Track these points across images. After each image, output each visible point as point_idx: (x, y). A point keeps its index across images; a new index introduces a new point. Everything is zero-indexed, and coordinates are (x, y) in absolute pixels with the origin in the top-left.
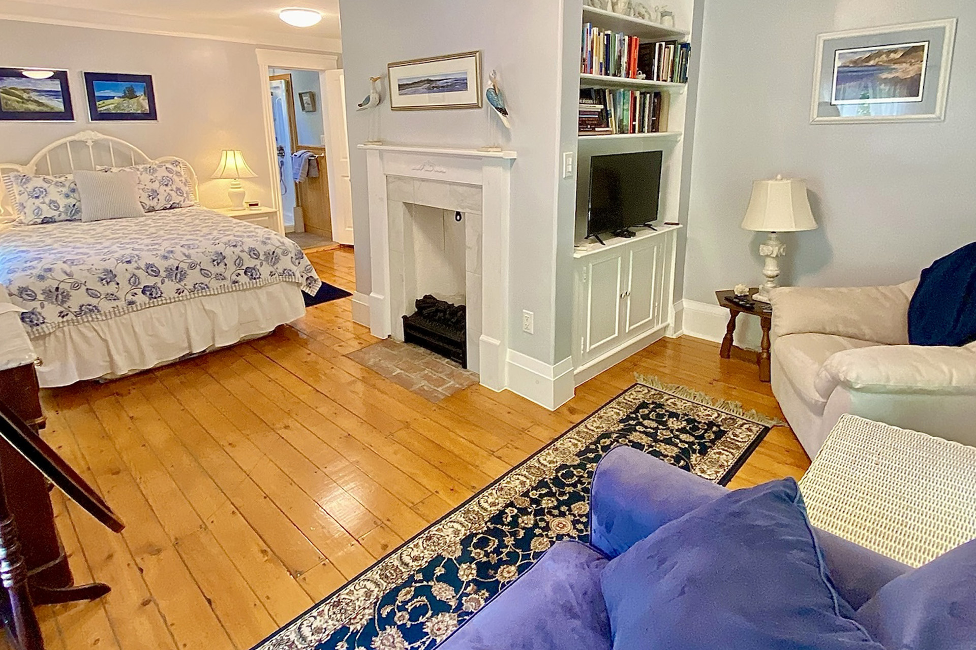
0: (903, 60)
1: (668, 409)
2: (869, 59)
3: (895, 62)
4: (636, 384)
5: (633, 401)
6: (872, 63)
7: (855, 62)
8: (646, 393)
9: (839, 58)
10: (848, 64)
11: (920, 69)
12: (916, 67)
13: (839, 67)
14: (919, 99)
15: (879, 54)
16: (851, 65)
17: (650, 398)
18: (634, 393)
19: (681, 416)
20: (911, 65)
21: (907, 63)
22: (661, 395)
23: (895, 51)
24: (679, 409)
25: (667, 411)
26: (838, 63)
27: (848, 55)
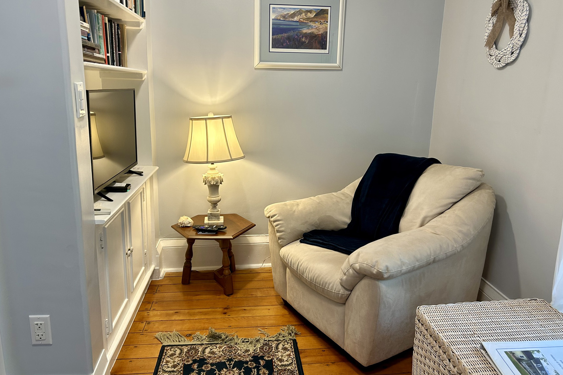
0: (315, 19)
1: (211, 361)
2: (293, 15)
3: (312, 20)
4: (163, 348)
5: (175, 370)
6: (296, 19)
7: (284, 17)
8: (180, 354)
9: (273, 12)
10: (279, 18)
11: (326, 28)
12: (324, 26)
13: (273, 19)
14: (326, 51)
15: (300, 12)
16: (282, 19)
17: (188, 358)
18: (169, 359)
19: (227, 363)
20: (321, 23)
21: (318, 22)
22: (193, 348)
23: (310, 11)
24: (220, 357)
25: (212, 365)
26: (273, 16)
27: (279, 10)
